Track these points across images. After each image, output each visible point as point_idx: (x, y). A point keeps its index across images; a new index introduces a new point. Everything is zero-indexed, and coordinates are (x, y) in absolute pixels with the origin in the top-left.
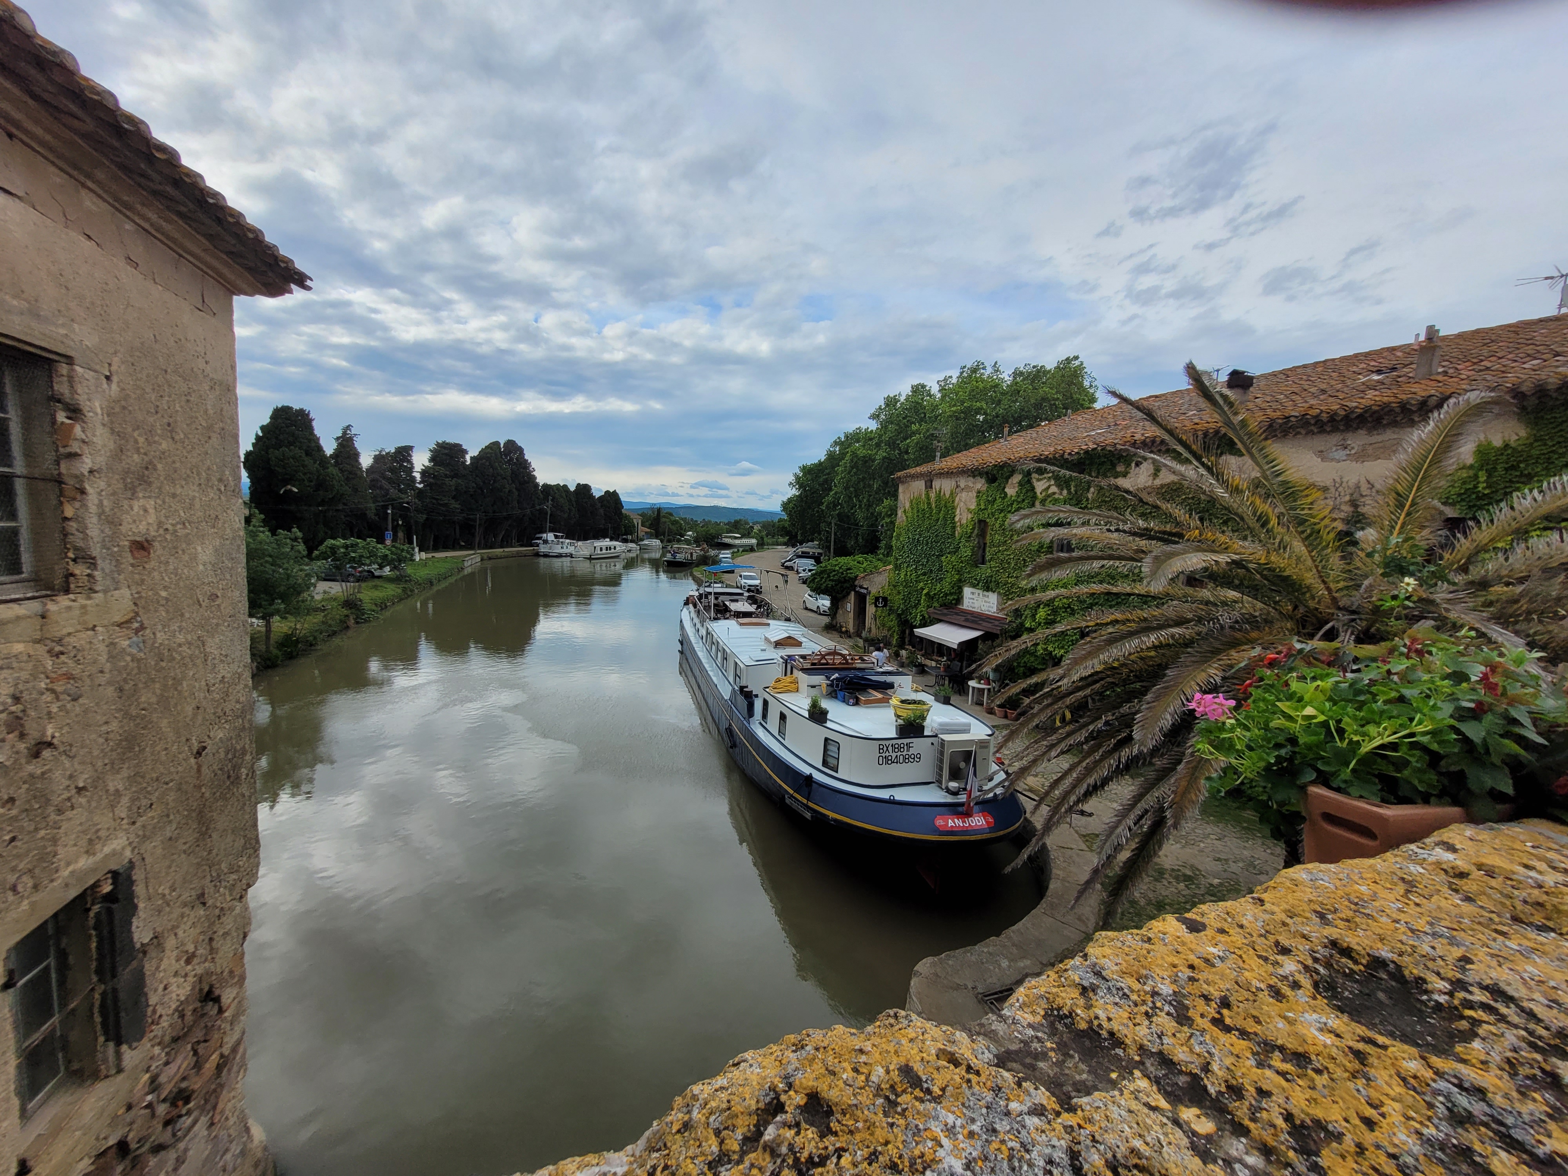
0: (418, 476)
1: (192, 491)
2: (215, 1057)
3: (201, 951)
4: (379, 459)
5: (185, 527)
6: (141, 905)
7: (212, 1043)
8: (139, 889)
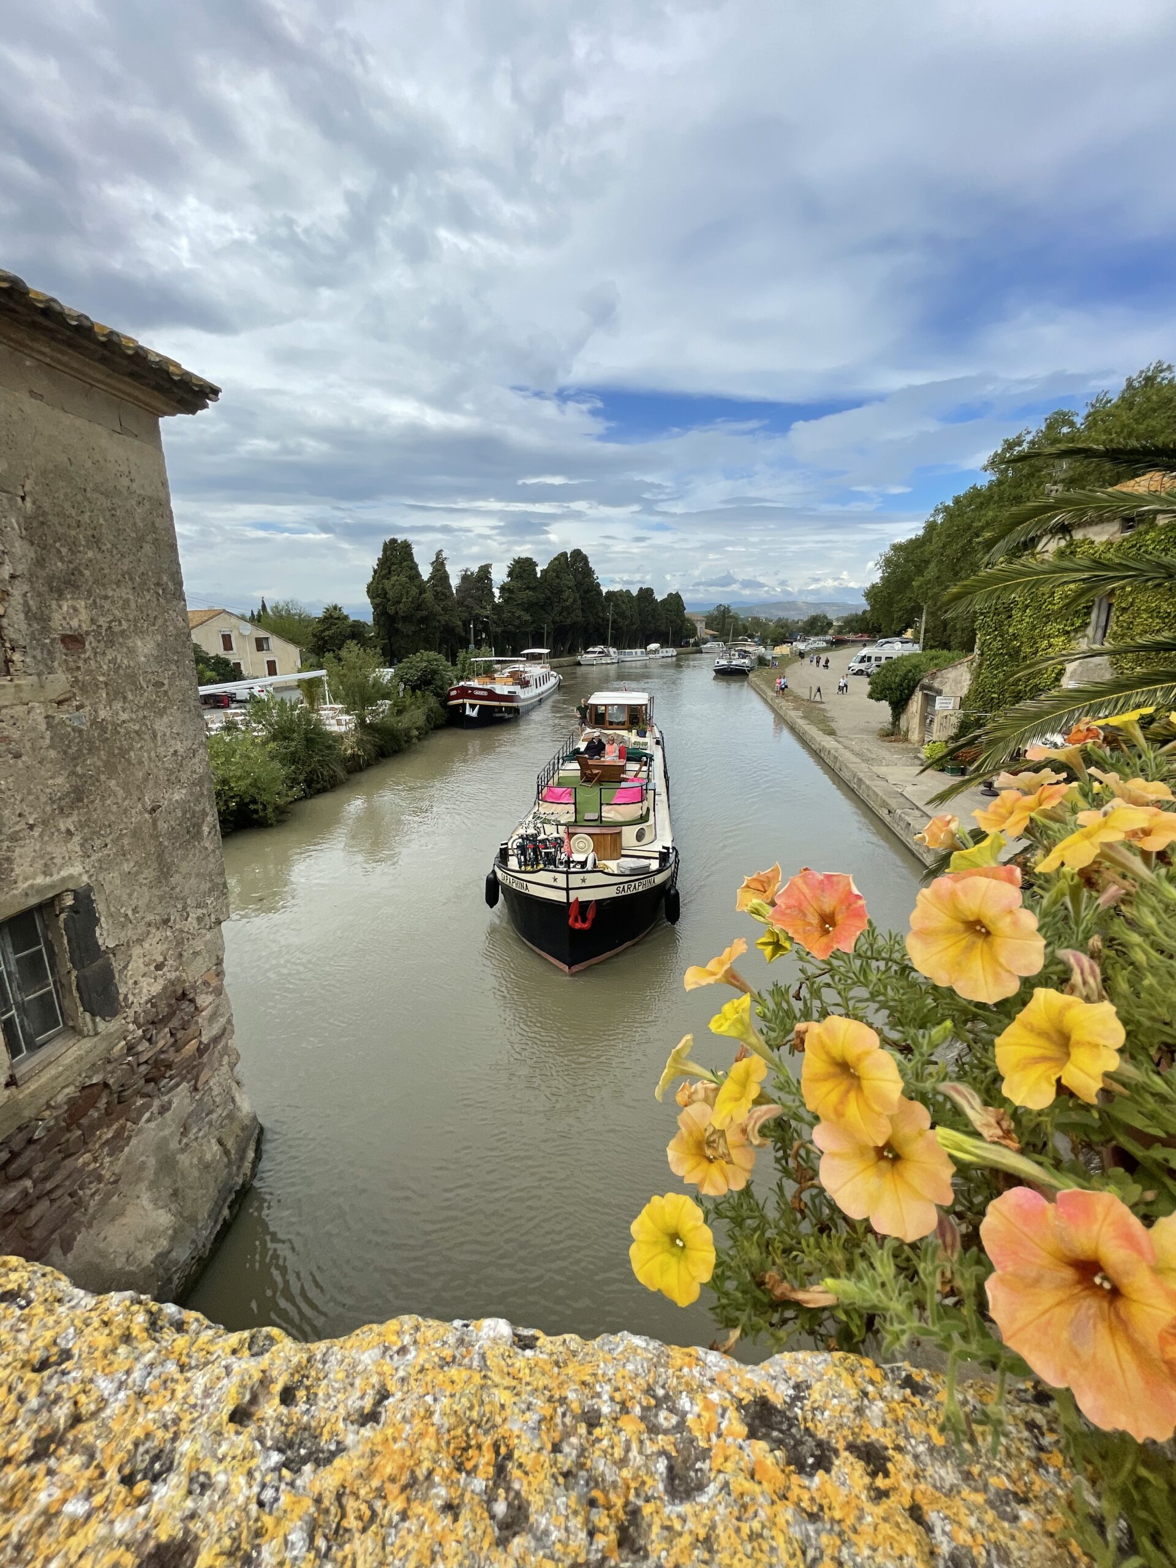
0: (496, 592)
1: (125, 592)
2: (194, 1043)
3: (170, 962)
4: (465, 578)
5: (120, 624)
6: (103, 919)
7: (190, 1031)
8: (100, 907)
